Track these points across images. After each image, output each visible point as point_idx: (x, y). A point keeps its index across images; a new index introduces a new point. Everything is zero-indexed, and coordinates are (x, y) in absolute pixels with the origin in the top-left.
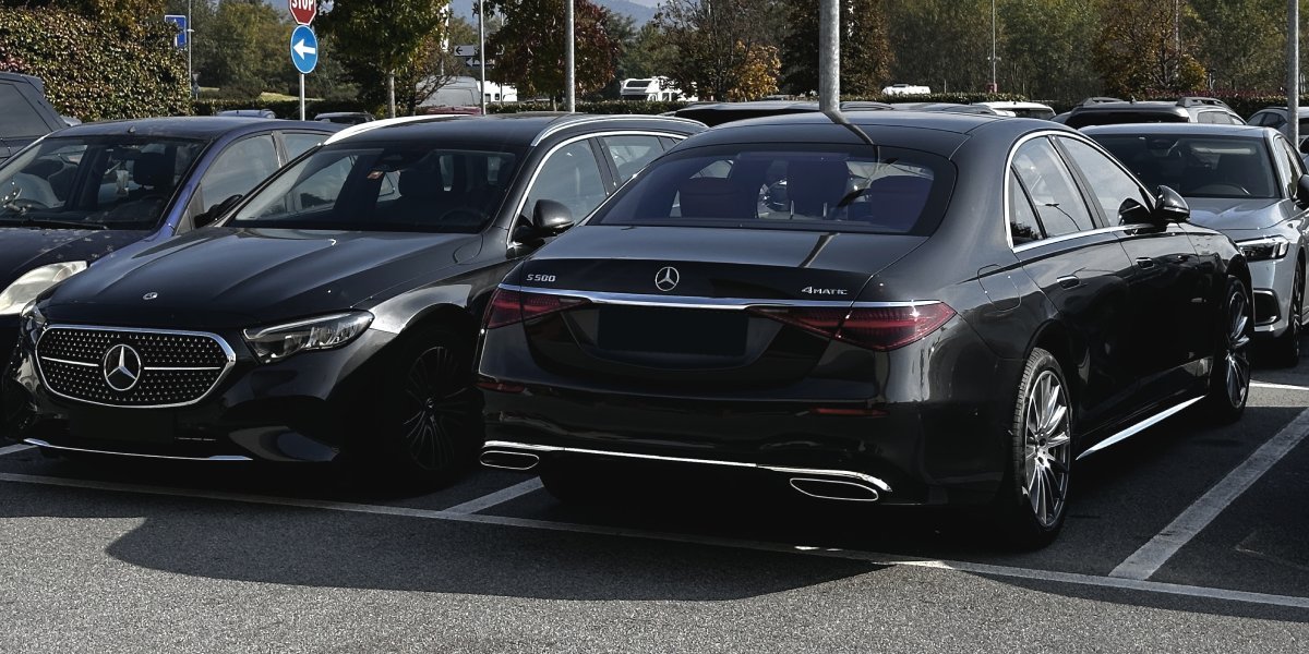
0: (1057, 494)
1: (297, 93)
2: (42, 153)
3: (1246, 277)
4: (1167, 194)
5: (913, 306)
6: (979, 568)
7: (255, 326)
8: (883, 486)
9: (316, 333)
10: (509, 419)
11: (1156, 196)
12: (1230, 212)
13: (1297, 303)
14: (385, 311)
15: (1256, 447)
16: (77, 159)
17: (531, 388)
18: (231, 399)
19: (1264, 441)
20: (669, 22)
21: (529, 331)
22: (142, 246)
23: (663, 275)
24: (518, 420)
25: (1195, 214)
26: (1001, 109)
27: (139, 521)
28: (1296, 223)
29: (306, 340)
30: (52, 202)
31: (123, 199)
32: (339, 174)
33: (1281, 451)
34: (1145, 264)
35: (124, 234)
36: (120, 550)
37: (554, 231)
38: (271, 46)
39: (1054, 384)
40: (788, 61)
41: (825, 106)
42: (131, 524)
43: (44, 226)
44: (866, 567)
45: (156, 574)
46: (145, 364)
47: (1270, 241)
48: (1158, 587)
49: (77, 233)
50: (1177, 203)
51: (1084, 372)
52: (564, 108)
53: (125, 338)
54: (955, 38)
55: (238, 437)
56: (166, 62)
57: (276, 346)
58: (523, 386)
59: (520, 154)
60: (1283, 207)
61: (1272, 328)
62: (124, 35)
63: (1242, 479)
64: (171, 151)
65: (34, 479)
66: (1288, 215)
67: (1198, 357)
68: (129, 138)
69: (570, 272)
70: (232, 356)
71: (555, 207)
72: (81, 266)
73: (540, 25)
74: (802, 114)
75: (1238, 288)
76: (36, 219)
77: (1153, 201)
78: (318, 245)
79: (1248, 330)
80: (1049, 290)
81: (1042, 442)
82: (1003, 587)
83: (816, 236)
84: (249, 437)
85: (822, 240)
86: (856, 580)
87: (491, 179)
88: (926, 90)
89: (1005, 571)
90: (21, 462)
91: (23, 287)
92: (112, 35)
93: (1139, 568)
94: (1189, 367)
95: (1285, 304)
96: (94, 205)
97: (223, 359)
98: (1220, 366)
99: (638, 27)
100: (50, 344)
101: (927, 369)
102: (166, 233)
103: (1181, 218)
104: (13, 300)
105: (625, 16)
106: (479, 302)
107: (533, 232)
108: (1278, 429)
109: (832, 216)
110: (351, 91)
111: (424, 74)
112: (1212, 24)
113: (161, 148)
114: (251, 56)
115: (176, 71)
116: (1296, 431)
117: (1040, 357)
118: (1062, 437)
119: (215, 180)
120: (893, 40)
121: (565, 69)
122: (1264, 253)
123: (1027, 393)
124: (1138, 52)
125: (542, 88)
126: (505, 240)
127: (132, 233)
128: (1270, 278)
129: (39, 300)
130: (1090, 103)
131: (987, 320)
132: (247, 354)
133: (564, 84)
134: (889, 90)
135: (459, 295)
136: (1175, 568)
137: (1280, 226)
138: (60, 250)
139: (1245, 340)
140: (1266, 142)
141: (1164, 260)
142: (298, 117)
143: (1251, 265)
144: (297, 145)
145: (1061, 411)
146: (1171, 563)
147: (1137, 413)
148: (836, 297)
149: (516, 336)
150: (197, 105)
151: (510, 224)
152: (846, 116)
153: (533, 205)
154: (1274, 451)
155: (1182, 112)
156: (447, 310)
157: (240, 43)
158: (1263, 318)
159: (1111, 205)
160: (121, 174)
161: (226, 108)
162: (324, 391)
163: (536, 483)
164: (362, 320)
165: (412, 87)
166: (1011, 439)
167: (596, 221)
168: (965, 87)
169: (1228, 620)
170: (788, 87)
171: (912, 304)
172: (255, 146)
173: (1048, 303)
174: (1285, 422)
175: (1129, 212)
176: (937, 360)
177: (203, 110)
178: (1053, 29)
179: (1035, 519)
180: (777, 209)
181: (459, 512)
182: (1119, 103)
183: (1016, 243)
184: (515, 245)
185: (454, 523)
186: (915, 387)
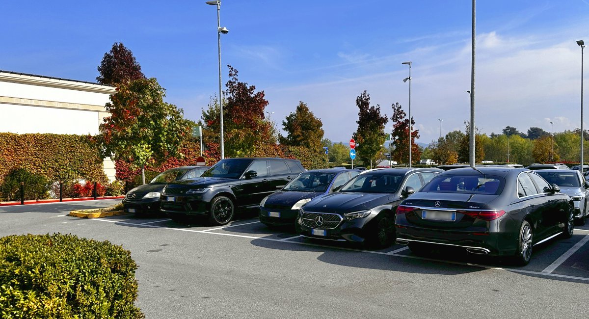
0: (529, 253)
1: (351, 164)
2: (301, 176)
3: (573, 205)
4: (555, 186)
5: (495, 211)
6: (510, 270)
7: (346, 213)
8: (489, 251)
9: (359, 215)
10: (402, 234)
11: (552, 186)
12: (568, 190)
13: (585, 211)
14: (374, 210)
15: (575, 244)
16: (308, 177)
17: (407, 227)
18: (342, 228)
19: (577, 242)
20: (432, 147)
21: (406, 215)
22: (322, 196)
23: (437, 203)
24: (403, 234)
25: (561, 190)
26: (511, 167)
27: (323, 253)
28: (584, 192)
29: (357, 216)
30: (303, 186)
31: (317, 186)
32: (363, 181)
33: (582, 245)
34: (550, 202)
35: (318, 193)
36: (320, 258)
37: (410, 193)
38: (344, 153)
39: (528, 229)
40: (459, 155)
41: (471, 166)
42: (322, 253)
43: (302, 191)
44: (484, 269)
45: (328, 264)
46: (324, 220)
47: (578, 197)
48: (553, 275)
49: (309, 193)
50: (557, 188)
51: (535, 226)
52: (409, 166)
53: (320, 215)
54: (499, 150)
55: (343, 236)
56: (324, 157)
57: (351, 217)
58: (405, 227)
59: (402, 177)
60: (581, 188)
61: (579, 216)
62: (315, 151)
63: (572, 251)
64: (327, 176)
65: (301, 243)
66: (582, 191)
67: (561, 223)
68: (319, 173)
69: (415, 202)
70: (342, 219)
71: (410, 188)
72: (310, 200)
73: (404, 148)
74: (465, 168)
75: (571, 207)
76: (300, 190)
77: (551, 187)
78: (360, 196)
79: (573, 217)
80: (527, 207)
81: (525, 242)
82: (517, 274)
83: (470, 195)
84: (345, 236)
85: (471, 196)
86: (482, 271)
87: (396, 182)
88: (491, 162)
89: (517, 271)
90: (299, 240)
91: (299, 204)
92: (313, 152)
93: (549, 271)
94: (559, 225)
95: (582, 211)
96: (312, 187)
97: (340, 219)
98: (567, 225)
99: (424, 149)
100: (305, 216)
101: (499, 225)
102: (326, 194)
103: (558, 191)
104: (297, 207)
105: (421, 146)
106: (394, 208)
107: (406, 193)
108: (580, 240)
109: (474, 190)
110: (362, 163)
111: (378, 159)
112: (560, 146)
113: (325, 175)
114: (340, 156)
115: (326, 159)
116: (585, 240)
117: (525, 223)
118: (530, 241)
119: (337, 182)
120: (485, 150)
121: (409, 158)
122: (577, 199)
123: (522, 231)
124: (543, 153)
125: (404, 163)
126: (399, 195)
127: (320, 193)
128: (578, 205)
129: (302, 206)
130: (533, 165)
131: (513, 214)
132: (345, 219)
133: (409, 162)
134: (483, 162)
135: (390, 207)
136: (557, 271)
137: (581, 193)
138: (306, 196)
139: (572, 219)
140: (577, 174)
141: (553, 201)
142: (351, 168)
143: (574, 202)
144: (354, 174)
145: (530, 235)
146: (556, 269)
147: (547, 235)
148: (477, 209)
149: (403, 216)
150: (330, 166)
151: (400, 191)
152: (477, 168)
153: (405, 188)
154: (580, 244)
155: (555, 167)
156: (387, 210)
157: (337, 153)
158: (577, 214)
159: (542, 188)
160: (318, 181)
161: (336, 167)
162: (361, 227)
163: (407, 248)
164: (369, 212)
165: (375, 162)
166: (518, 241)
167: (421, 191)
168: (501, 161)
169: (570, 283)
170: (459, 162)
171: (495, 210)
172: (344, 175)
173: (527, 210)
174: (582, 238)
175: (546, 190)
176: (501, 223)
177: (331, 167)
178: (522, 148)
179: (524, 259)
180: (461, 189)
181: (391, 253)
182: (540, 165)
183: (520, 197)
184: (402, 196)
185: (389, 256)
186: (496, 229)
